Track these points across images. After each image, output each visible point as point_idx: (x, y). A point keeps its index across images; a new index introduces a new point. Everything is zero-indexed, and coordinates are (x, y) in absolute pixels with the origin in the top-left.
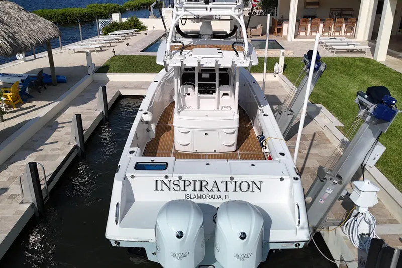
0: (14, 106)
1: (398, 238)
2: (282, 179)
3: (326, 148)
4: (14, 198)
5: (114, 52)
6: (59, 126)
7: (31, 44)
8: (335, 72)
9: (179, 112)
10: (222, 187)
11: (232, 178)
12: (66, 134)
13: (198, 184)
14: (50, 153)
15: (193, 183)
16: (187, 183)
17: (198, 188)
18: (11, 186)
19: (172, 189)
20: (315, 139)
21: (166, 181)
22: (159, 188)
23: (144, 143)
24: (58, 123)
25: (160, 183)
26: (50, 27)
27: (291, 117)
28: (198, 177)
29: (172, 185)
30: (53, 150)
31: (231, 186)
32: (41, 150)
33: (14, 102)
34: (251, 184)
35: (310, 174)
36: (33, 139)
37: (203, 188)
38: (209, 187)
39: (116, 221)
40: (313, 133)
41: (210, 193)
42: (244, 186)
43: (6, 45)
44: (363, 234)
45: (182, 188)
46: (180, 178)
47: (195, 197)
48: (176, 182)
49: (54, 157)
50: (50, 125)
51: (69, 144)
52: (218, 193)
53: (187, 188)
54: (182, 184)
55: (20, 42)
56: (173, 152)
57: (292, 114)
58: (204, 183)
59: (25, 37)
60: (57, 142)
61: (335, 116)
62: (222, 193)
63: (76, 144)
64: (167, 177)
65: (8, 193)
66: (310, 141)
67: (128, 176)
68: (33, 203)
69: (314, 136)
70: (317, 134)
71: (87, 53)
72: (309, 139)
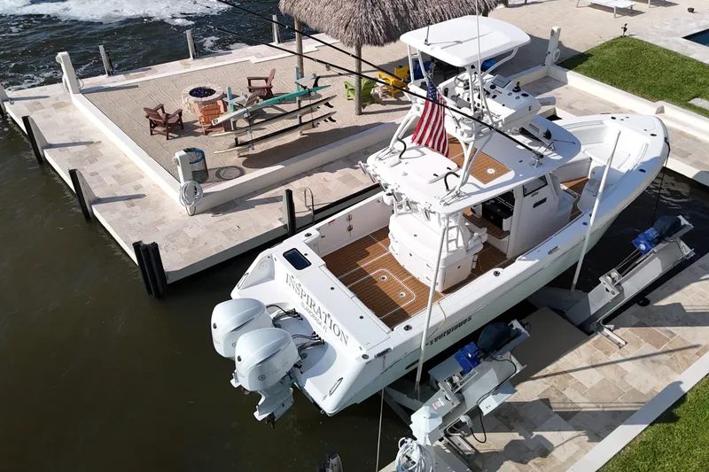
0: (393, 95)
5: (625, 29)
13: (310, 300)
14: (359, 177)
16: (304, 293)
21: (292, 279)
22: (288, 282)
25: (289, 278)
27: (611, 296)
29: (295, 287)
34: (341, 332)
37: (312, 307)
38: (315, 309)
41: (316, 315)
45: (301, 295)
47: (306, 309)
49: (356, 184)
52: (320, 320)
53: (303, 297)
54: (300, 290)
57: (613, 293)
58: (313, 303)
68: (285, 225)
69: (685, 348)
70: (696, 350)
71: (553, 31)
72: (666, 347)
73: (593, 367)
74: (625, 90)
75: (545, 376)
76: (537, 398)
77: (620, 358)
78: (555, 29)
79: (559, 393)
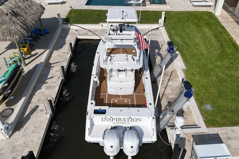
0: (28, 54)
1: (191, 134)
2: (149, 118)
3: (176, 81)
4: (43, 111)
5: (71, 8)
6: (52, 65)
7: (34, 24)
8: (191, 24)
9: (110, 79)
10: (127, 120)
11: (130, 117)
12: (56, 71)
13: (118, 119)
14: (52, 85)
15: (116, 119)
16: (113, 119)
17: (118, 120)
18: (40, 105)
19: (108, 120)
20: (172, 75)
21: (106, 118)
22: (103, 120)
23: (95, 88)
24: (51, 64)
25: (103, 119)
26: (40, 8)
27: (160, 69)
28: (118, 117)
29: (108, 119)
30: (52, 83)
31: (130, 120)
32: (47, 83)
33: (28, 52)
34: (137, 119)
35: (166, 97)
36: (42, 75)
37: (119, 120)
38: (122, 120)
39: (89, 135)
40: (172, 71)
41: (122, 122)
42: (135, 120)
43: (25, 32)
44: (178, 134)
45: (112, 120)
46: (111, 117)
47: (116, 123)
48: (109, 119)
49: (54, 87)
50: (47, 65)
51: (59, 78)
52: (125, 122)
53: (113, 120)
54: (111, 119)
55: (29, 25)
56: (107, 94)
57: (161, 68)
58: (120, 119)
59: (30, 20)
60: (53, 77)
61: (184, 61)
62: (127, 122)
63: (62, 79)
64: (106, 117)
65: (39, 109)
66: (169, 76)
67: (92, 117)
68: (51, 114)
69: (172, 73)
70: (173, 72)
71: (58, 14)
72: (169, 75)
73: (166, 88)
74: (89, 24)
75: (162, 97)
76: (167, 103)
77: (167, 83)
78: (59, 13)
79: (169, 98)
